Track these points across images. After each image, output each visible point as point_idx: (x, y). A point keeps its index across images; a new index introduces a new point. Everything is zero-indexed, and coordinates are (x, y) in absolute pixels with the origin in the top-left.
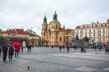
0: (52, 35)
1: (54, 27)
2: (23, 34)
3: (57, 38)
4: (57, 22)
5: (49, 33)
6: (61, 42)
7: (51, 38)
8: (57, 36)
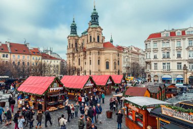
0: (88, 57)
1: (92, 40)
2: (26, 54)
3: (99, 64)
4: (99, 29)
5: (82, 53)
7: (85, 63)
8: (99, 58)
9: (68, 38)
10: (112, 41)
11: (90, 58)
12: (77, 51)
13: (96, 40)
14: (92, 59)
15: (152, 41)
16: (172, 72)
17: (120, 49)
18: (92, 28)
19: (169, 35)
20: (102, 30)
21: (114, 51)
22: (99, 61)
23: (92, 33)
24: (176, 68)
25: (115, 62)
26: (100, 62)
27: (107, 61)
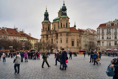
0: (59, 37)
1: (63, 26)
2: (18, 36)
3: (67, 42)
4: (67, 19)
6: (73, 47)
7: (57, 42)
8: (67, 38)
10: (75, 26)
11: (61, 38)
12: (51, 33)
13: (65, 26)
15: (101, 29)
16: (112, 47)
18: (63, 18)
19: (111, 25)
20: (69, 19)
22: (67, 40)
23: (62, 21)
24: (114, 45)
27: (73, 40)
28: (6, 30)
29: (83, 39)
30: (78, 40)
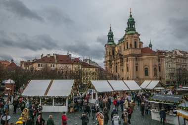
0: (125, 63)
1: (129, 46)
3: (137, 70)
4: (136, 35)
5: (119, 61)
6: (147, 77)
7: (123, 70)
8: (137, 64)
9: (105, 46)
10: (151, 46)
11: (127, 65)
12: (114, 58)
13: (133, 46)
14: (129, 66)
17: (160, 54)
18: (129, 34)
20: (139, 35)
21: (154, 57)
22: (137, 67)
23: (128, 39)
25: (155, 68)
26: (139, 68)
27: (146, 67)
28: (55, 57)
29: (165, 65)
30: (155, 67)
